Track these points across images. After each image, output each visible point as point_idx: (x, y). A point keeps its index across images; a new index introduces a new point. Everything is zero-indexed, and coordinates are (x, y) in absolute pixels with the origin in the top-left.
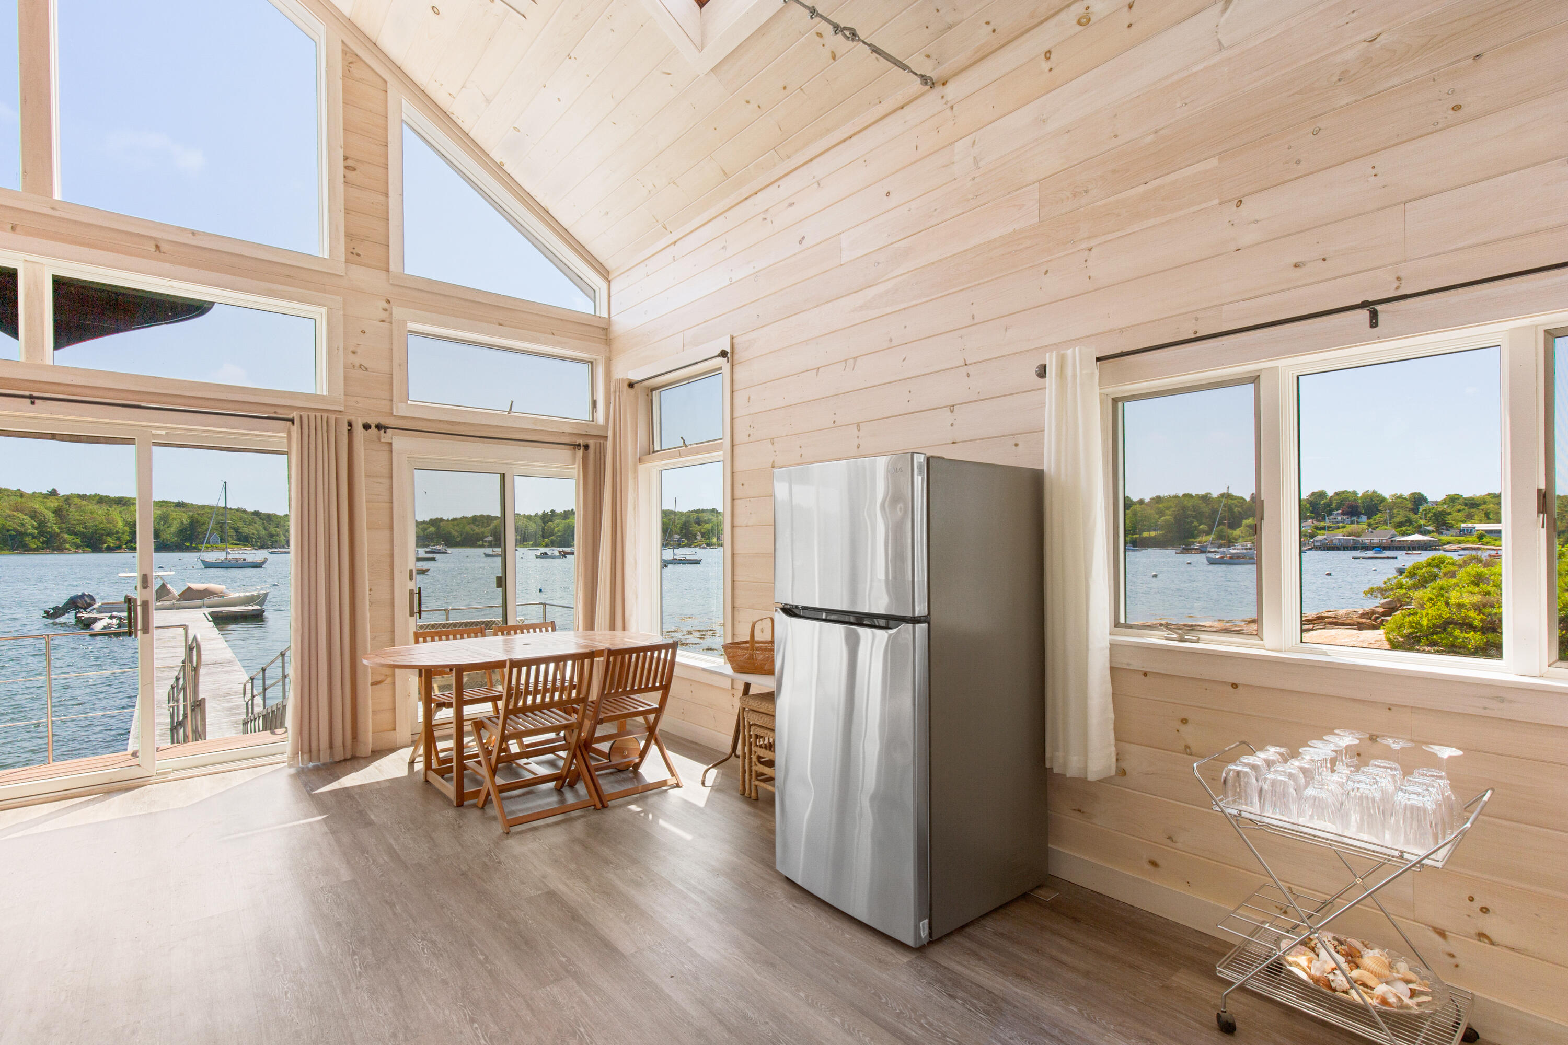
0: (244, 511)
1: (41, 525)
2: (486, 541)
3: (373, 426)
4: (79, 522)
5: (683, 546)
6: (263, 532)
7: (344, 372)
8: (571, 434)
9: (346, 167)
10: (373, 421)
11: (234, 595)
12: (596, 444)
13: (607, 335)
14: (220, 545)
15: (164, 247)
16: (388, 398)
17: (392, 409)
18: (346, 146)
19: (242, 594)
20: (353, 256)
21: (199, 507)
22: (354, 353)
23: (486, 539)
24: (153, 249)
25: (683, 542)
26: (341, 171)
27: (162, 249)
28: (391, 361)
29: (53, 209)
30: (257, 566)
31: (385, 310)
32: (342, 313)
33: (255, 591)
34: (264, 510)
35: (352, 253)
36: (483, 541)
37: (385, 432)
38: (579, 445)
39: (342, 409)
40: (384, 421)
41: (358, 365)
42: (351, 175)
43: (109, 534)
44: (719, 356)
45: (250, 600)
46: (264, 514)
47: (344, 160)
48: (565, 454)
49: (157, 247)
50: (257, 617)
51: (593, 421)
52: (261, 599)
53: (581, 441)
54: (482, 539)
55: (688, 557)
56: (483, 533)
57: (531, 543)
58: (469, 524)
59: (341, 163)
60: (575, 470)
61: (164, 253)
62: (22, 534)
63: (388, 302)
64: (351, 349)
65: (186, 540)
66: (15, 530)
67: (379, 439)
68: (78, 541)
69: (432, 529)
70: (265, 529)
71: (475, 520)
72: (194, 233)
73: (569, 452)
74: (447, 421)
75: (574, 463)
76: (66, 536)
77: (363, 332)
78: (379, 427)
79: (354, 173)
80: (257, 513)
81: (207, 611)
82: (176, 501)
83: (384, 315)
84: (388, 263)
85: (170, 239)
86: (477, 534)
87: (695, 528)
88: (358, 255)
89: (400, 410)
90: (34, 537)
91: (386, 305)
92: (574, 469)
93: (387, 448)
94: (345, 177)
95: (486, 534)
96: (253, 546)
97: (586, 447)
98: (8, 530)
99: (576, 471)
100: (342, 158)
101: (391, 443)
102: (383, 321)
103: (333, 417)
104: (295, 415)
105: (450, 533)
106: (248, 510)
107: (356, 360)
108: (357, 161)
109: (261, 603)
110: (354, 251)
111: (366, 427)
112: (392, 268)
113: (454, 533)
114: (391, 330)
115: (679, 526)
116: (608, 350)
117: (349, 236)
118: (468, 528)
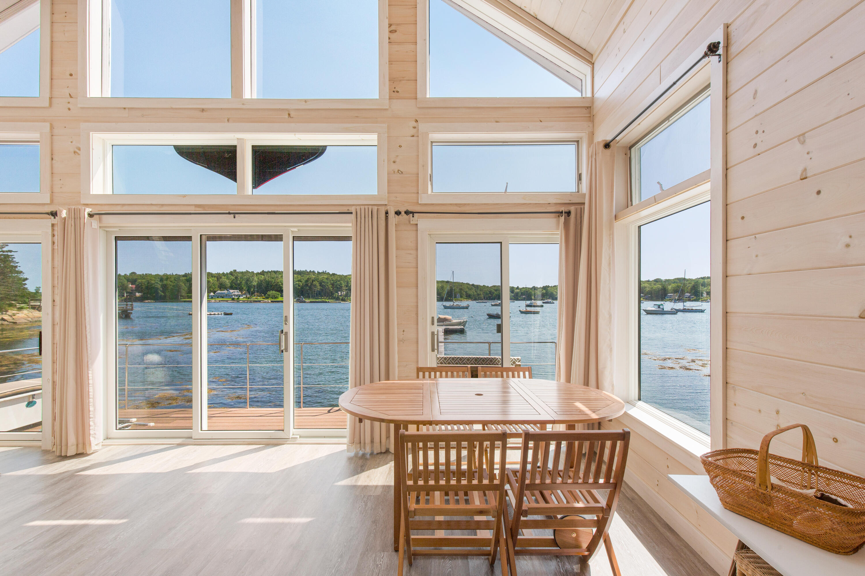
0: (469, 284)
3: (403, 213)
5: (692, 301)
6: (475, 293)
7: (388, 177)
8: (556, 204)
9: (391, 32)
10: (403, 210)
11: (455, 321)
12: (576, 209)
13: (590, 113)
14: (460, 299)
15: (293, 114)
16: (416, 192)
17: (418, 200)
18: (390, 17)
19: (457, 321)
20: (394, 93)
22: (394, 162)
24: (287, 116)
25: (693, 298)
26: (387, 34)
27: (291, 116)
28: (418, 164)
29: (243, 104)
30: (467, 308)
31: (414, 128)
32: (386, 135)
33: (462, 319)
34: (475, 284)
35: (394, 91)
37: (413, 217)
38: (562, 212)
39: (386, 203)
40: (411, 209)
41: (396, 171)
42: (394, 36)
44: (706, 55)
45: (459, 324)
47: (389, 27)
48: (550, 221)
49: (289, 114)
50: (462, 332)
51: (578, 192)
52: (464, 323)
53: (563, 209)
55: (694, 308)
59: (387, 30)
60: (559, 234)
61: (292, 118)
63: (417, 121)
64: (393, 160)
67: (410, 222)
70: (476, 292)
72: (306, 101)
73: (555, 219)
74: (456, 204)
75: (558, 229)
77: (400, 146)
78: (407, 213)
79: (395, 34)
80: (473, 285)
81: (444, 327)
83: (413, 131)
84: (416, 93)
85: (297, 108)
87: (701, 288)
88: (398, 92)
89: (423, 199)
91: (415, 124)
92: (557, 234)
93: (414, 228)
94: (389, 39)
96: (471, 299)
97: (569, 213)
99: (559, 236)
100: (388, 26)
101: (417, 224)
102: (413, 136)
103: (375, 209)
104: (353, 209)
106: (470, 284)
107: (395, 167)
108: (398, 25)
109: (464, 326)
110: (395, 90)
111: (398, 213)
112: (419, 96)
114: (418, 141)
115: (689, 288)
116: (591, 125)
117: (392, 80)
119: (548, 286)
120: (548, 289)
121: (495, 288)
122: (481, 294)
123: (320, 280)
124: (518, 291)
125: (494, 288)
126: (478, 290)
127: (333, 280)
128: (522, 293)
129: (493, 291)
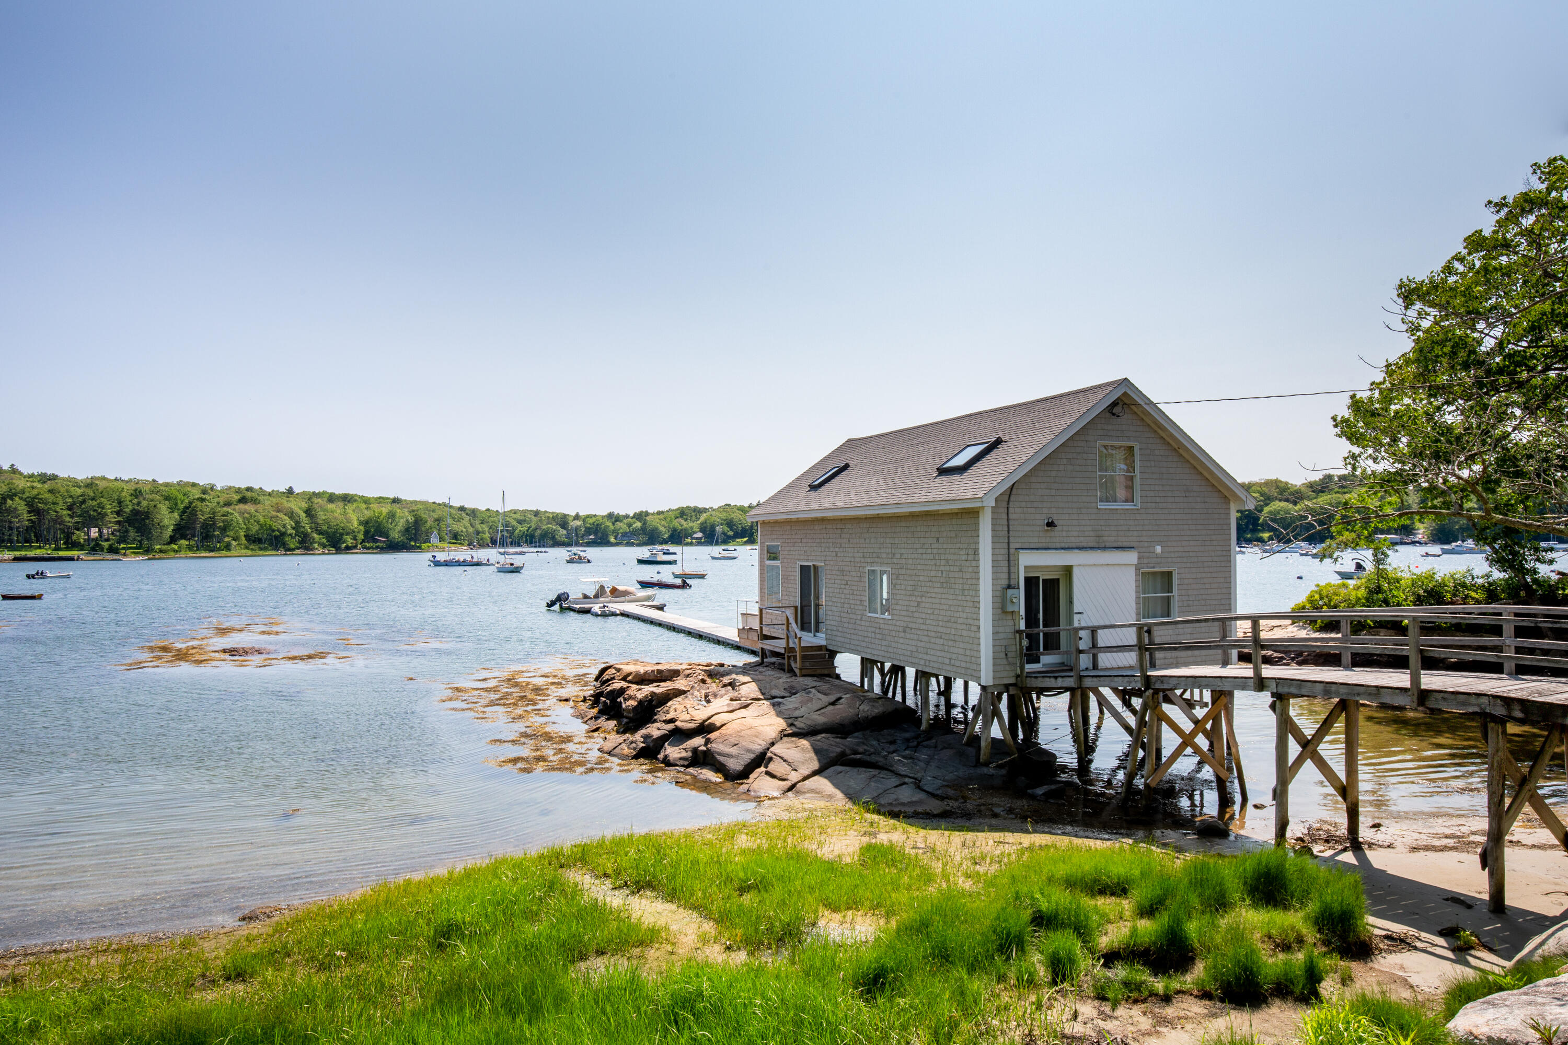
1: (297, 526)
2: (695, 538)
4: (327, 522)
6: (470, 529)
14: (441, 544)
21: (412, 502)
23: (695, 536)
34: (469, 505)
36: (693, 538)
43: (348, 534)
46: (470, 509)
54: (691, 535)
56: (692, 528)
57: (746, 539)
58: (677, 518)
62: (283, 534)
65: (411, 539)
66: (278, 530)
68: (324, 541)
69: (638, 525)
70: (471, 525)
71: (683, 513)
76: (316, 536)
80: (462, 509)
81: (634, 604)
82: (392, 497)
86: (686, 529)
90: (292, 538)
95: (695, 530)
98: (273, 531)
105: (657, 529)
113: (662, 529)
118: (676, 523)
119: (647, 514)
120: (647, 518)
121: (518, 516)
122: (483, 532)
123: (27, 495)
124: (578, 523)
125: (515, 516)
126: (477, 522)
127: (71, 497)
128: (586, 528)
129: (515, 523)
